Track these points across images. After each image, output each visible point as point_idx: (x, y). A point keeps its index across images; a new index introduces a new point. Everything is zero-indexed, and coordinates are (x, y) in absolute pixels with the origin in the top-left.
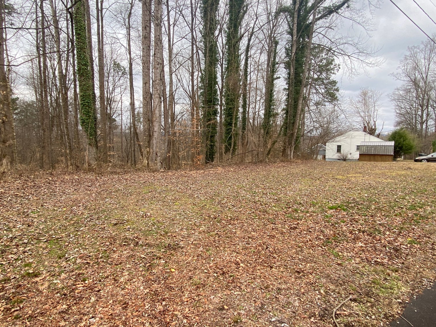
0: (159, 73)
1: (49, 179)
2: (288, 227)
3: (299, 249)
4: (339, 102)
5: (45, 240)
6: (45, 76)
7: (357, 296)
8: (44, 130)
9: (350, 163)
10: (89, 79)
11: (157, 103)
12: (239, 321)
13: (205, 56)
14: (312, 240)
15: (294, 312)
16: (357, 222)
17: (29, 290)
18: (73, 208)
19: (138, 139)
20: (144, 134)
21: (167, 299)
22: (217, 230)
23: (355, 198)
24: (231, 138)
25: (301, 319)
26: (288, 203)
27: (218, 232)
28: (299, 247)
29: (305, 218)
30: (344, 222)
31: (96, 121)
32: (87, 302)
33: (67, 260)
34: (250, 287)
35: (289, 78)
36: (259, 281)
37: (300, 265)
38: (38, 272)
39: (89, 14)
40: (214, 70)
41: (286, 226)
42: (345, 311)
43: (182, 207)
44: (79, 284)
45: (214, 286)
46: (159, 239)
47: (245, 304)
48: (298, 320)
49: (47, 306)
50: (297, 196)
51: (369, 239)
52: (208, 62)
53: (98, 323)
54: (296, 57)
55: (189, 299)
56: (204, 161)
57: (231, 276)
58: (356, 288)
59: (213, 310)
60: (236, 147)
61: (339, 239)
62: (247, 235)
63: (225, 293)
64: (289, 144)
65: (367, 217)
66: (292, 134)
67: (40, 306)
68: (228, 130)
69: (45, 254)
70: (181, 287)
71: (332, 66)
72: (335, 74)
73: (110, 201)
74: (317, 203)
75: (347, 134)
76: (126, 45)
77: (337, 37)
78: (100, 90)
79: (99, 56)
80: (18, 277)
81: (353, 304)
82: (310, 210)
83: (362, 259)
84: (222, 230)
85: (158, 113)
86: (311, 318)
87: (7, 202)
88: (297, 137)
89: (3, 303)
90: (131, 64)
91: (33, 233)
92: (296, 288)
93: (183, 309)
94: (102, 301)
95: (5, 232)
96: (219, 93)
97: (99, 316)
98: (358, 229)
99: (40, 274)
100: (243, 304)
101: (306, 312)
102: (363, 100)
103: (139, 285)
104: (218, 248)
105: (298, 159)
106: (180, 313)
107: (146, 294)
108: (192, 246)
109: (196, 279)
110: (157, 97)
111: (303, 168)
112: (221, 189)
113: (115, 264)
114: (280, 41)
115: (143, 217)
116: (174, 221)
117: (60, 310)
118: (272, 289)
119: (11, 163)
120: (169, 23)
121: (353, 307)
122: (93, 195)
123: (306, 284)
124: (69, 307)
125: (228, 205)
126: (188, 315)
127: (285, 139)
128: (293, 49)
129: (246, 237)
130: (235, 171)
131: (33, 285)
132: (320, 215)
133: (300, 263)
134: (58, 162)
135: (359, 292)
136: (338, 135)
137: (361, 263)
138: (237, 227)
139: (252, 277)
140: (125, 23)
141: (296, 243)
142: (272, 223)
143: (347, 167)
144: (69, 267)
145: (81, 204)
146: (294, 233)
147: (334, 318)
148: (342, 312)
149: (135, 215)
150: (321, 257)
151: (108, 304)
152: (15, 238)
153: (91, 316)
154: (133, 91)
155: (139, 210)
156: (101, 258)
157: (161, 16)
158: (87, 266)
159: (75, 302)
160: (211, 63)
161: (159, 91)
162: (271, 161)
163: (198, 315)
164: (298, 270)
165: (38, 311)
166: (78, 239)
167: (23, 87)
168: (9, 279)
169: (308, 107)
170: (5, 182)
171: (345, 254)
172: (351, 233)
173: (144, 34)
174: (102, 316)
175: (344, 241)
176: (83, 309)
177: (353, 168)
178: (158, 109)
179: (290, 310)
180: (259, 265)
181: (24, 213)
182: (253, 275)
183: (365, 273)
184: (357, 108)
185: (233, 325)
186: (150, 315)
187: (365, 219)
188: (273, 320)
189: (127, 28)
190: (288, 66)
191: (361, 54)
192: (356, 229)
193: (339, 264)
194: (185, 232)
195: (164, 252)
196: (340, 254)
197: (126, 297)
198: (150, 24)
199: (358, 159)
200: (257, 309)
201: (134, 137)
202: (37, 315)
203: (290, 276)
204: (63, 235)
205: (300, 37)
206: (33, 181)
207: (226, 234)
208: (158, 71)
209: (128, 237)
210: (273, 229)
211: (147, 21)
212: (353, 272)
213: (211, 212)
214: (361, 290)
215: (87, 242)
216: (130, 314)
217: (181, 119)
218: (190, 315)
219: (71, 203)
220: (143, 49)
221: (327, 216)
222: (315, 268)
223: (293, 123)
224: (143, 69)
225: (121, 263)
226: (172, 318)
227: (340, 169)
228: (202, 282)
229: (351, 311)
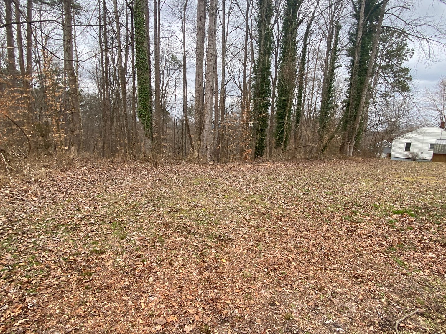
0: (213, 65)
1: (110, 167)
2: (346, 230)
3: (357, 253)
4: (411, 94)
5: (109, 222)
6: (107, 70)
7: (425, 310)
8: (105, 121)
9: (420, 164)
10: (146, 72)
11: (208, 96)
12: (291, 318)
13: (259, 46)
14: (372, 245)
15: (350, 318)
16: (427, 229)
17: (97, 265)
18: (132, 194)
19: (189, 131)
20: (196, 127)
21: (219, 288)
22: (267, 226)
23: (426, 202)
24: (283, 131)
25: (359, 326)
26: (345, 204)
27: (269, 228)
28: (358, 252)
29: (365, 221)
30: (411, 229)
31: (151, 113)
32: (146, 281)
33: (128, 241)
34: (302, 286)
35: (352, 66)
36: (312, 282)
37: (358, 271)
38: (104, 250)
39: (148, 9)
40: (268, 60)
41: (343, 228)
42: (410, 324)
43: (231, 201)
44: (138, 264)
45: (265, 281)
46: (210, 229)
47: (297, 303)
48: (354, 326)
49: (112, 281)
50: (356, 197)
51: (442, 250)
52: (262, 52)
53: (156, 301)
54: (362, 43)
55: (240, 290)
56: (253, 155)
57: (282, 273)
58: (424, 302)
59: (264, 304)
60: (288, 142)
61: (405, 247)
62: (299, 234)
63: (276, 289)
64: (349, 140)
65: (440, 226)
66: (353, 129)
67: (106, 280)
68: (280, 124)
69: (109, 235)
70: (232, 278)
71: (404, 52)
72: (408, 60)
73: (164, 190)
74: (380, 206)
75: (419, 130)
76: (181, 37)
77: (413, 18)
78: (156, 83)
79: (156, 49)
80: (87, 252)
81: (419, 318)
82: (371, 213)
83: (433, 272)
84: (272, 227)
85: (210, 106)
86: (369, 327)
87: (76, 186)
88: (358, 132)
89: (76, 274)
90: (185, 57)
91: (98, 215)
92: (354, 294)
93: (234, 299)
94: (159, 282)
95: (75, 212)
96: (271, 84)
97: (157, 295)
98: (429, 238)
99: (105, 252)
100: (294, 302)
101: (364, 319)
102: (441, 91)
103: (193, 271)
104: (268, 244)
105: (358, 156)
106: (231, 303)
107: (198, 280)
108: (242, 239)
109: (246, 271)
110: (209, 90)
111: (364, 167)
112: (271, 185)
113: (170, 249)
114: (342, 25)
115: (194, 207)
116: (223, 213)
117: (123, 286)
118: (327, 291)
119: (78, 150)
120: (224, 12)
121: (420, 321)
122: (150, 183)
123: (365, 291)
124: (131, 284)
125: (278, 202)
126: (239, 305)
127: (344, 134)
128: (359, 33)
129: (298, 236)
130: (286, 167)
131: (100, 261)
132: (382, 220)
133: (358, 268)
134: (117, 151)
135: (428, 307)
136: (408, 131)
137: (431, 275)
138: (288, 225)
139: (305, 277)
140: (181, 15)
141: (354, 247)
142: (328, 224)
143: (417, 167)
144: (130, 248)
145: (138, 191)
146: (352, 236)
147: (397, 330)
148: (406, 325)
149: (187, 205)
150: (383, 265)
151: (165, 285)
152: (84, 218)
153: (150, 294)
154: (186, 84)
155: (191, 200)
156: (158, 242)
157: (216, 6)
158: (145, 248)
159: (135, 280)
160: (265, 52)
161: (211, 84)
162: (326, 158)
163: (249, 307)
164: (356, 275)
165: (105, 284)
166: (137, 223)
167: (88, 81)
168: (80, 254)
169: (374, 99)
170: (74, 167)
171: (412, 264)
172: (420, 241)
173: (199, 26)
174: (160, 296)
175: (412, 250)
176: (143, 287)
177: (424, 170)
178: (209, 102)
179: (346, 315)
180: (312, 266)
181: (90, 196)
182: (306, 274)
183: (436, 287)
184: (434, 100)
185: (284, 322)
186: (202, 301)
187: (438, 228)
188: (327, 322)
189: (182, 21)
190: (351, 53)
191: (442, 36)
192: (426, 238)
193: (404, 274)
194: (235, 225)
195: (215, 242)
196: (406, 263)
197: (180, 280)
198: (205, 15)
199: (431, 160)
200: (310, 310)
201: (186, 130)
202: (104, 287)
203: (347, 281)
204: (124, 218)
205: (367, 21)
206: (97, 168)
207: (277, 230)
208: (211, 63)
209: (181, 224)
210: (328, 230)
211: (202, 11)
212: (421, 284)
213: (260, 207)
214: (431, 304)
215: (145, 227)
216: (184, 297)
217: (231, 112)
218: (241, 306)
219: (130, 190)
220: (197, 40)
221: (391, 221)
222: (376, 275)
223: (355, 117)
224: (197, 61)
225: (175, 249)
226: (224, 306)
227: (409, 170)
228: (252, 276)
229: (418, 326)
